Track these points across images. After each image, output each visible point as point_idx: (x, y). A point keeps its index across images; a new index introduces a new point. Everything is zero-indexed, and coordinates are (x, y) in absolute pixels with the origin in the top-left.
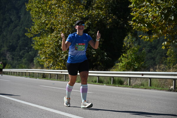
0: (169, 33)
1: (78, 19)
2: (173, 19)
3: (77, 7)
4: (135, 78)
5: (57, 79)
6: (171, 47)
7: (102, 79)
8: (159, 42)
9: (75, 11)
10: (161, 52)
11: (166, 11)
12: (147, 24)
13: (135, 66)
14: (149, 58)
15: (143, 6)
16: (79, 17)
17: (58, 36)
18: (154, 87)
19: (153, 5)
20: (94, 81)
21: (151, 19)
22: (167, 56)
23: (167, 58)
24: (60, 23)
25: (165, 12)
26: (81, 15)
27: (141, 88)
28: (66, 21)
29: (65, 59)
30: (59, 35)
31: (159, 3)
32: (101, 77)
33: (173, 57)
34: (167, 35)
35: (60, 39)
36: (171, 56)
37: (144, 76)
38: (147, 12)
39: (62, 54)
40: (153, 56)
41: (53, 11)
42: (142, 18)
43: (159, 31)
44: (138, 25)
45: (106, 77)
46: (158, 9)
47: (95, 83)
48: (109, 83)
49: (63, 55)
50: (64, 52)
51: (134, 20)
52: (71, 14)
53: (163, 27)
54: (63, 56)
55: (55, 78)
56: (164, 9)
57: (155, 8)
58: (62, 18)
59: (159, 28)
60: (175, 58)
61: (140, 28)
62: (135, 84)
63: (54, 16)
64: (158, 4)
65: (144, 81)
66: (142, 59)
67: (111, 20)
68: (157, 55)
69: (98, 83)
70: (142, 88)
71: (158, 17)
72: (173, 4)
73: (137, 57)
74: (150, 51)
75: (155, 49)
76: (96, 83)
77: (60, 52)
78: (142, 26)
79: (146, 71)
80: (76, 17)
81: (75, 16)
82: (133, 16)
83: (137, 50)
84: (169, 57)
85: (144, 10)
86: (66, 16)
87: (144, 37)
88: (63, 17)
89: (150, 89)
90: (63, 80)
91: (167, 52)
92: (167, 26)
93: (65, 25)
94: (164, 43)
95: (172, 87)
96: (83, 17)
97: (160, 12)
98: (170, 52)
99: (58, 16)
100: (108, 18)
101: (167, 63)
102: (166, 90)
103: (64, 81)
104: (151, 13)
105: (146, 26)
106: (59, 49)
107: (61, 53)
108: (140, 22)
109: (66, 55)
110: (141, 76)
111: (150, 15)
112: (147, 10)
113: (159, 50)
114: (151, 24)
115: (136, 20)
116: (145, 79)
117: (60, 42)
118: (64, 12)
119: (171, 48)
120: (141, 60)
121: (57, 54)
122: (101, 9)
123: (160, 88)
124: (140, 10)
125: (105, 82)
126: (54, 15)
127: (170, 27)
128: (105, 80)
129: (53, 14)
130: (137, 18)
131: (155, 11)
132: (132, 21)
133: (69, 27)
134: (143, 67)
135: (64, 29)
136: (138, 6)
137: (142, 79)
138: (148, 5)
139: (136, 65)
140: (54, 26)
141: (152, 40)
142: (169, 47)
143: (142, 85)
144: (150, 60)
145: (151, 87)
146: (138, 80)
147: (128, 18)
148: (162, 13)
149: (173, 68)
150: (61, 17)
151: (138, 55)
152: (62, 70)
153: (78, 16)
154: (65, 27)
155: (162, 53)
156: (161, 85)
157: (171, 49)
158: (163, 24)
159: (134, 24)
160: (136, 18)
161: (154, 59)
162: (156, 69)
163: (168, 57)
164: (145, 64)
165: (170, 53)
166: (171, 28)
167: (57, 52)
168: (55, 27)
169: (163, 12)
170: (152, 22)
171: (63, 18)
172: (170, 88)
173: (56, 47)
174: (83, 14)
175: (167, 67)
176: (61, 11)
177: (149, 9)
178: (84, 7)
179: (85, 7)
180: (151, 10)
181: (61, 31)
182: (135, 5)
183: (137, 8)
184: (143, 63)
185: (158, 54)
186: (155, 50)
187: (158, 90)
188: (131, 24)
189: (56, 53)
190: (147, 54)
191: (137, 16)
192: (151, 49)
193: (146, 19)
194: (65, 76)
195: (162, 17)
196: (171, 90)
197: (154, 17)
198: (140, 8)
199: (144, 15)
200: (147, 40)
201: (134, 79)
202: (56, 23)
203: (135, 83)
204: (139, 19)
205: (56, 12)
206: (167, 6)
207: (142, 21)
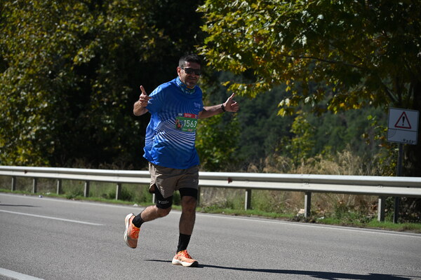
0: (297, 76)
1: (68, 37)
2: (304, 43)
3: (68, 6)
4: (211, 189)
5: (14, 189)
6: (301, 111)
7: (129, 189)
8: (273, 100)
9: (62, 16)
10: (278, 123)
11: (288, 24)
12: (241, 54)
13: (212, 157)
14: (248, 138)
15: (234, 10)
16: (74, 32)
17: (19, 80)
18: (259, 210)
19: (256, 6)
20: (108, 195)
21: (251, 43)
22: (292, 133)
23: (291, 139)
24: (25, 45)
25: (286, 24)
26: (77, 26)
27: (227, 214)
28: (39, 42)
29: (34, 137)
30: (19, 77)
31: (270, 4)
32: (127, 186)
33: (306, 137)
34: (292, 81)
35: (24, 88)
36: (301, 135)
37: (234, 184)
38: (242, 23)
39: (29, 125)
40: (258, 134)
41: (7, 16)
42: (230, 39)
43: (271, 72)
44: (221, 55)
45: (140, 186)
46: (268, 17)
47: (110, 201)
48: (145, 201)
49: (30, 128)
50: (33, 121)
51: (209, 43)
52: (53, 23)
53: (281, 61)
54: (31, 130)
55: (8, 188)
56: (283, 19)
57: (263, 14)
58: (28, 33)
59: (271, 63)
60: (311, 139)
61: (223, 63)
62: (211, 204)
63: (8, 28)
64: (269, 6)
65: (234, 194)
66: (231, 142)
67: (152, 41)
68: (269, 130)
69: (120, 201)
70: (229, 214)
71: (269, 38)
72: (305, 5)
73: (219, 137)
74: (250, 122)
75: (263, 117)
76: (114, 201)
77: (21, 121)
78: (228, 59)
79: (240, 172)
80: (65, 33)
81: (62, 29)
82: (207, 34)
83: (218, 118)
84: (297, 136)
85: (234, 20)
86: (39, 29)
87: (234, 86)
88: (30, 31)
89: (249, 216)
90: (30, 191)
91: (291, 125)
92: (291, 61)
93: (35, 53)
94: (284, 103)
95: (303, 210)
96: (83, 31)
97: (273, 24)
98: (299, 125)
99: (20, 28)
100: (146, 37)
101: (292, 152)
102: (287, 218)
103: (32, 195)
104: (251, 26)
105: (240, 58)
106: (20, 113)
107: (26, 122)
108: (225, 50)
109: (38, 128)
110: (225, 183)
111: (249, 31)
112: (241, 21)
113: (273, 120)
114: (250, 53)
115: (216, 45)
116: (235, 192)
117: (23, 96)
118: (35, 19)
119: (301, 115)
120: (229, 142)
121: (15, 126)
122: (129, 13)
123: (274, 214)
124: (225, 18)
125: (137, 198)
126: (8, 25)
127: (299, 64)
128: (137, 193)
129: (6, 23)
130: (217, 39)
131: (262, 24)
132: (204, 45)
133: (46, 56)
134: (231, 160)
135: (35, 61)
136: (220, 9)
137: (229, 189)
138: (245, 7)
139: (215, 155)
140: (7, 55)
141: (255, 94)
142: (298, 113)
143: (229, 205)
144: (251, 142)
145: (250, 211)
146: (220, 193)
147: (195, 37)
148: (278, 28)
149: (306, 164)
150: (26, 32)
151: (221, 131)
152: (25, 165)
153: (70, 31)
154: (36, 56)
155: (281, 126)
156: (276, 206)
157: (301, 117)
158: (283, 55)
159: (210, 53)
160: (215, 38)
161: (260, 140)
162: (264, 166)
163: (295, 137)
164: (237, 154)
165: (300, 127)
166: (302, 66)
167: (15, 119)
168: (12, 57)
169: (280, 27)
170: (254, 49)
171: (30, 34)
172: (296, 213)
173: (13, 109)
174: (83, 24)
175: (292, 161)
176: (28, 17)
177: (248, 17)
178: (87, 7)
179: (89, 7)
180: (250, 20)
181: (25, 67)
182: (214, 6)
183: (217, 14)
184: (233, 150)
185: (272, 130)
186: (263, 120)
187: (268, 217)
188: (203, 53)
189: (12, 124)
190: (243, 128)
191: (217, 33)
192: (254, 115)
193: (241, 41)
194: (34, 180)
195: (279, 38)
196: (298, 219)
197: (259, 37)
198: (225, 13)
199: (235, 30)
200: (241, 94)
201: (209, 190)
202: (14, 46)
203: (212, 202)
204: (222, 42)
205: (14, 18)
206: (290, 10)
207: (230, 47)
